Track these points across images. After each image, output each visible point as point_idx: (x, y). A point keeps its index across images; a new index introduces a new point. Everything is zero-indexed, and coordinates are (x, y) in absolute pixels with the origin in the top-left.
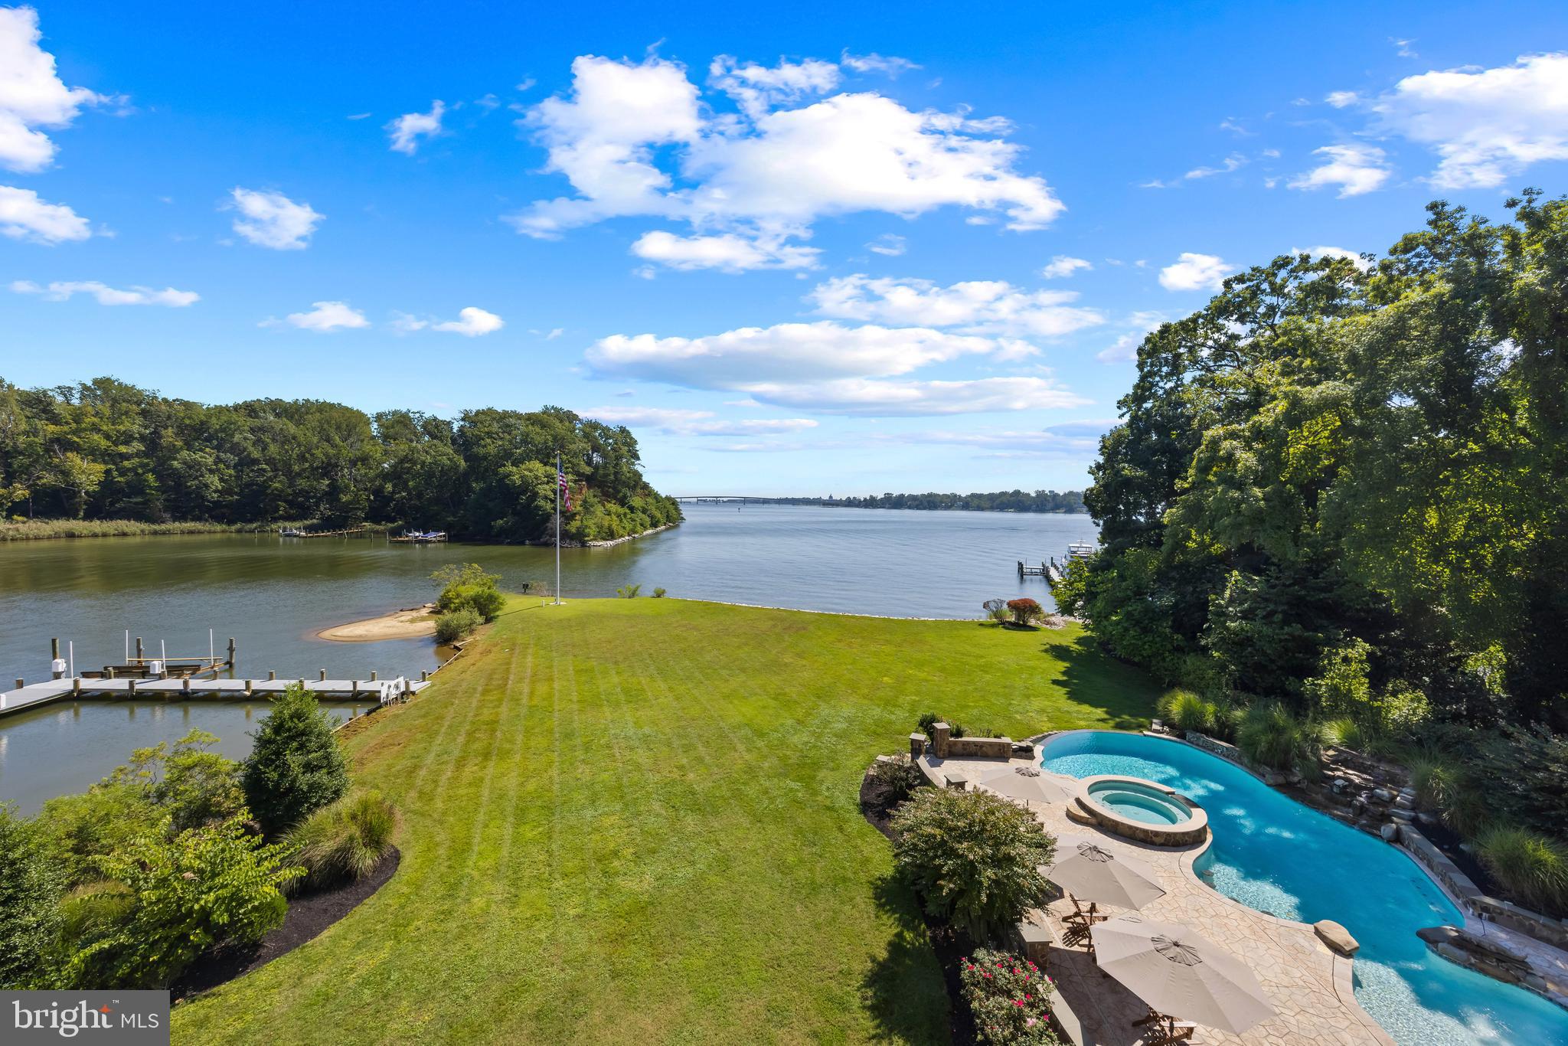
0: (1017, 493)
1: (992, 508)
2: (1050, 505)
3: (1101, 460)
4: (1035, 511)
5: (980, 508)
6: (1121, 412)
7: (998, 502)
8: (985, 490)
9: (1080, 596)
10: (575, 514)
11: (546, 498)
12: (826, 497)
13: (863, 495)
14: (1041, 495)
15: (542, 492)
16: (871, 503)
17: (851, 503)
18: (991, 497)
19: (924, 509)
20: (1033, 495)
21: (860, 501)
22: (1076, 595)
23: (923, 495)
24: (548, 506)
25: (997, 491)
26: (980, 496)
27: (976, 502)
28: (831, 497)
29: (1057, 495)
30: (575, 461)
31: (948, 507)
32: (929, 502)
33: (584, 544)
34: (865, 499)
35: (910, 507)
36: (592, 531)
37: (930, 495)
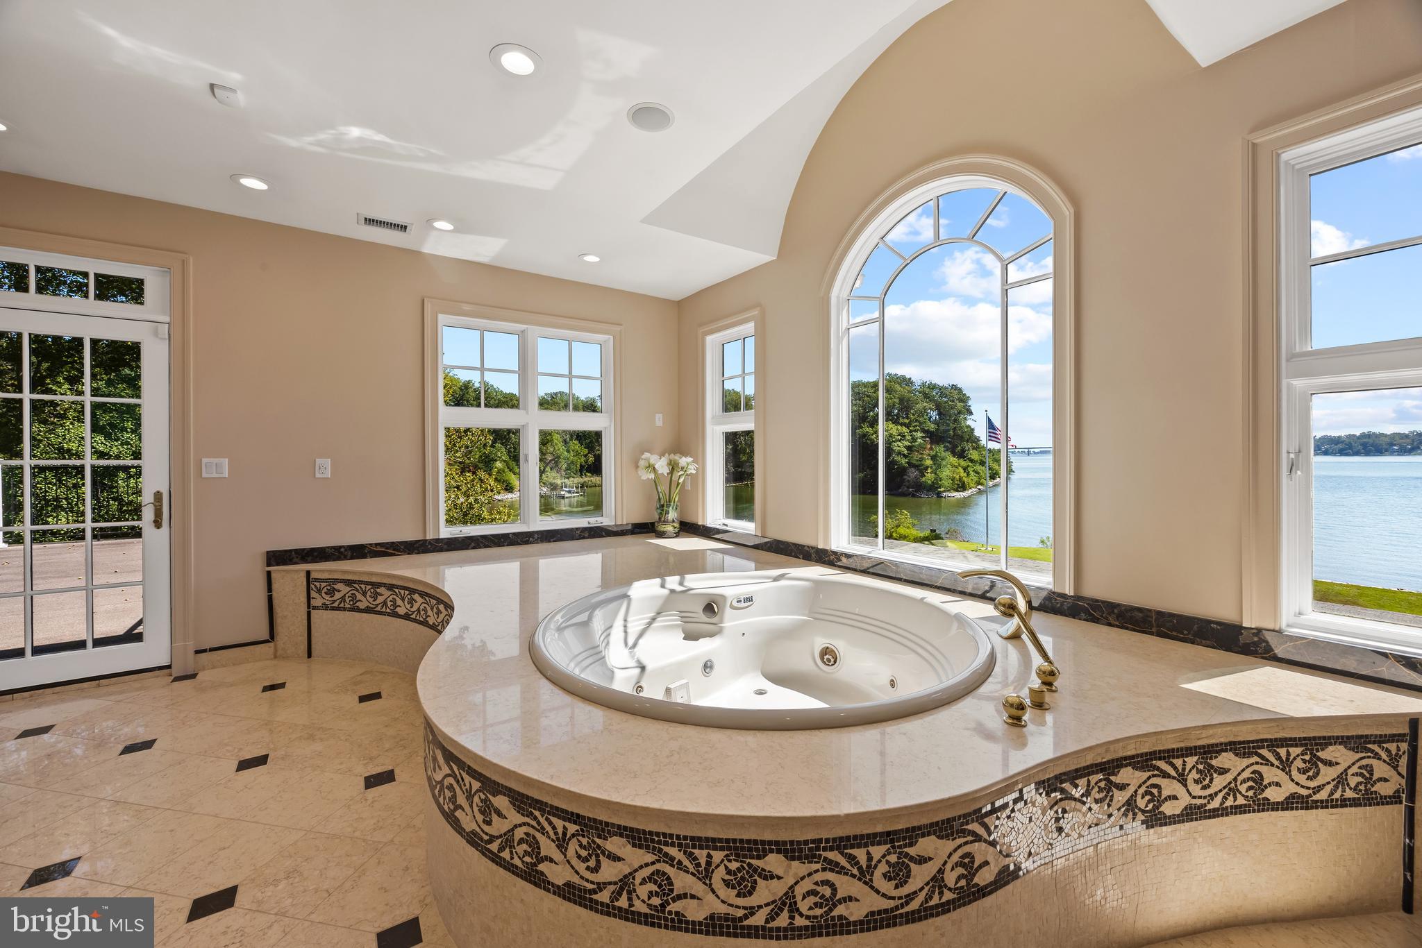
10: (927, 467)
11: (899, 453)
15: (896, 449)
24: (903, 461)
30: (921, 419)
33: (939, 495)
36: (946, 483)
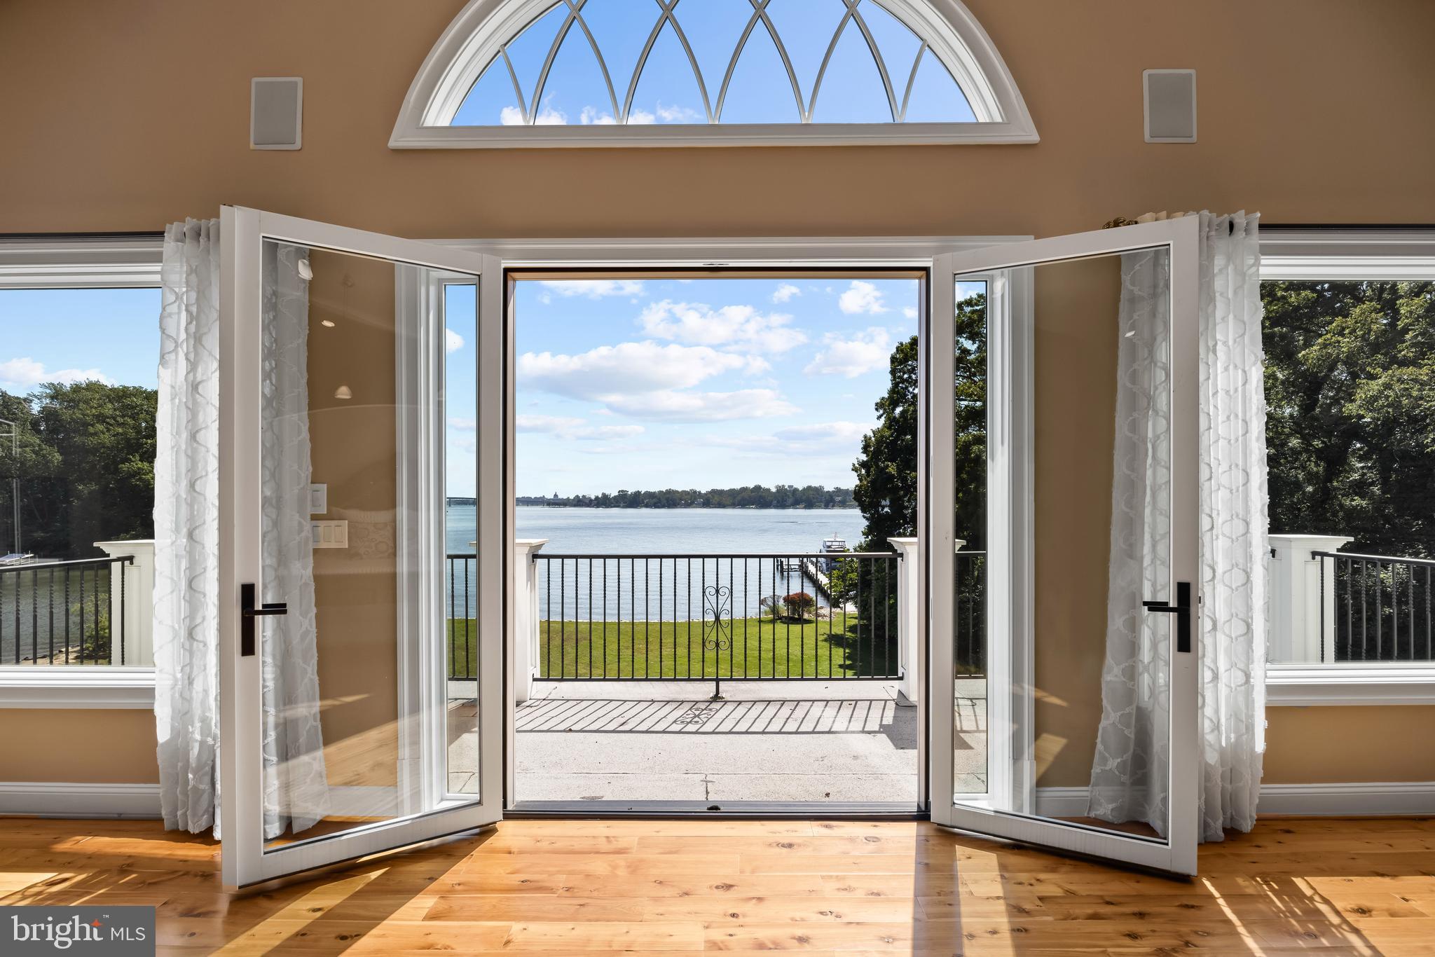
0: (758, 488)
1: (734, 505)
2: (790, 501)
3: (864, 457)
4: (777, 507)
5: (721, 505)
6: (879, 414)
7: (739, 498)
8: (726, 486)
9: (853, 586)
12: (550, 496)
13: (593, 494)
14: (781, 490)
16: (604, 502)
17: (580, 502)
18: (732, 493)
19: (663, 507)
20: (774, 490)
21: (591, 500)
22: (851, 585)
23: (661, 492)
25: (737, 486)
26: (721, 493)
27: (716, 499)
28: (556, 495)
29: (796, 490)
31: (689, 505)
32: (667, 499)
34: (597, 498)
35: (647, 506)
37: (669, 492)
